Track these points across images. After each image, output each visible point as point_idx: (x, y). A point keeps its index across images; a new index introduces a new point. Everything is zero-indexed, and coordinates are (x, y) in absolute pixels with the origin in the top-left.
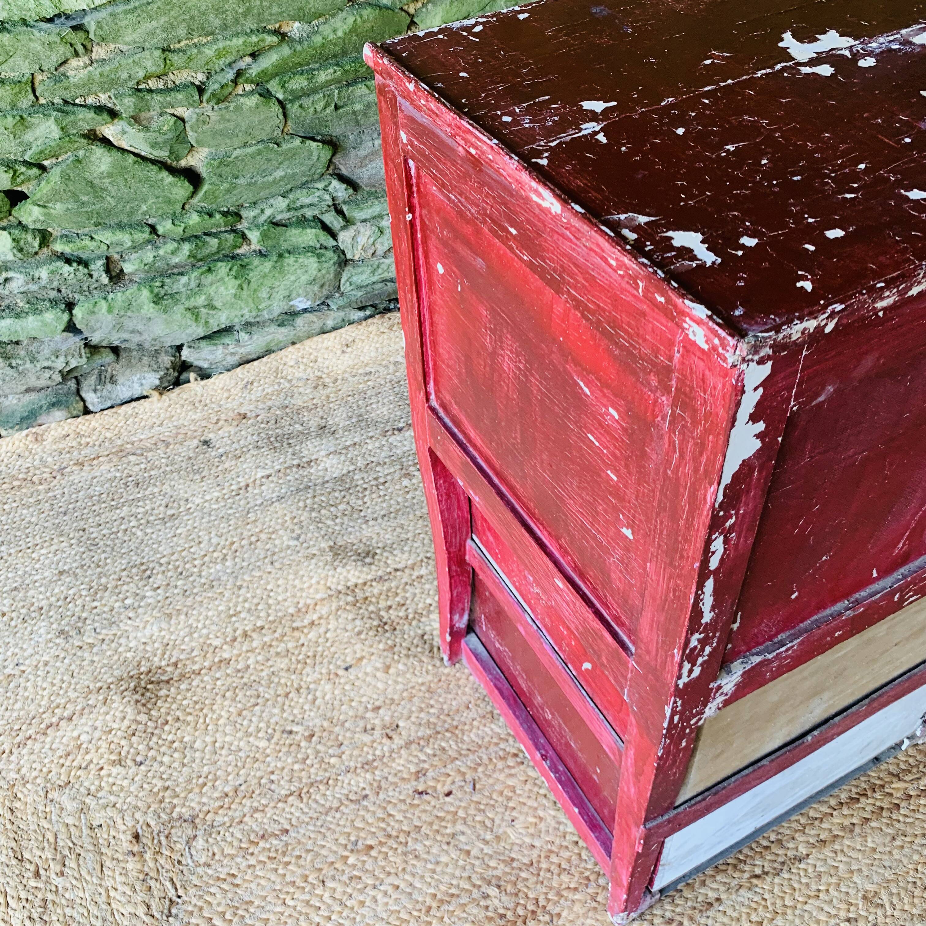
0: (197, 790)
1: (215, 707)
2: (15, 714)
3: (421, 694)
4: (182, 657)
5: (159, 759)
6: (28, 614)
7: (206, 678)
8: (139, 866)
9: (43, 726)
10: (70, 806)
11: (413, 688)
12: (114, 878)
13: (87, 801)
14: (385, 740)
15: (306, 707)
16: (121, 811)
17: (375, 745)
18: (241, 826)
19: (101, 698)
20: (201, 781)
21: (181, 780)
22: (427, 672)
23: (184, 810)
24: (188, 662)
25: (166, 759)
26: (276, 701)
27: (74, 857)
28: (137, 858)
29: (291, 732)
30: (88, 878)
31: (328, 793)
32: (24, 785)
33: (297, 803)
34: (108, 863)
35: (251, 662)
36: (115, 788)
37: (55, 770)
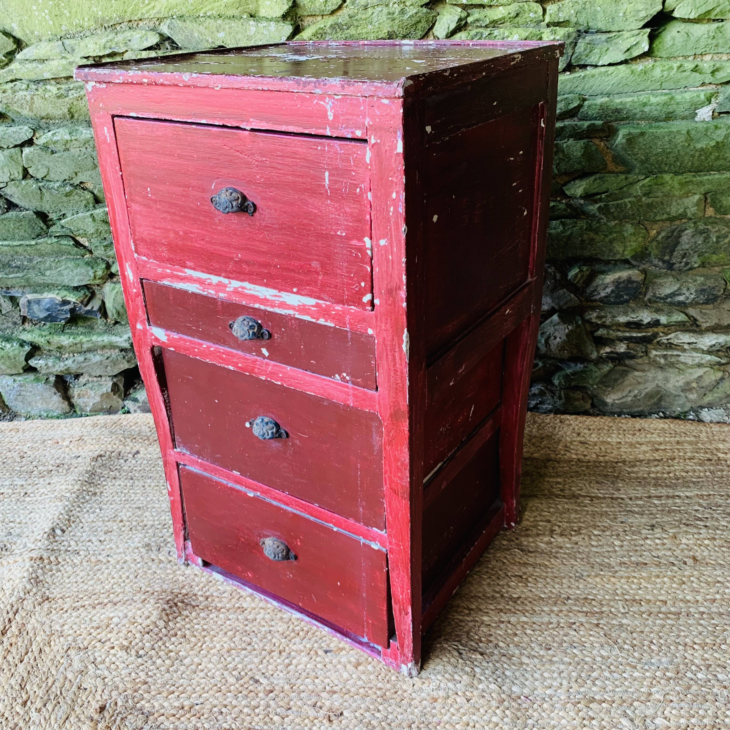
0: (165, 694)
1: (215, 639)
2: (86, 587)
3: (374, 697)
4: (215, 594)
5: (154, 659)
6: (136, 527)
7: (221, 616)
9: (96, 602)
10: (77, 665)
11: (371, 688)
13: (90, 667)
14: (325, 721)
15: (279, 667)
16: (105, 685)
17: (315, 721)
19: (143, 598)
20: (172, 688)
21: (159, 681)
22: (388, 681)
23: (147, 705)
25: (159, 661)
26: (260, 654)
27: (54, 702)
28: (92, 724)
29: (257, 681)
30: (53, 723)
32: (59, 637)
34: (72, 719)
35: (259, 617)
36: (113, 666)
37: (84, 635)
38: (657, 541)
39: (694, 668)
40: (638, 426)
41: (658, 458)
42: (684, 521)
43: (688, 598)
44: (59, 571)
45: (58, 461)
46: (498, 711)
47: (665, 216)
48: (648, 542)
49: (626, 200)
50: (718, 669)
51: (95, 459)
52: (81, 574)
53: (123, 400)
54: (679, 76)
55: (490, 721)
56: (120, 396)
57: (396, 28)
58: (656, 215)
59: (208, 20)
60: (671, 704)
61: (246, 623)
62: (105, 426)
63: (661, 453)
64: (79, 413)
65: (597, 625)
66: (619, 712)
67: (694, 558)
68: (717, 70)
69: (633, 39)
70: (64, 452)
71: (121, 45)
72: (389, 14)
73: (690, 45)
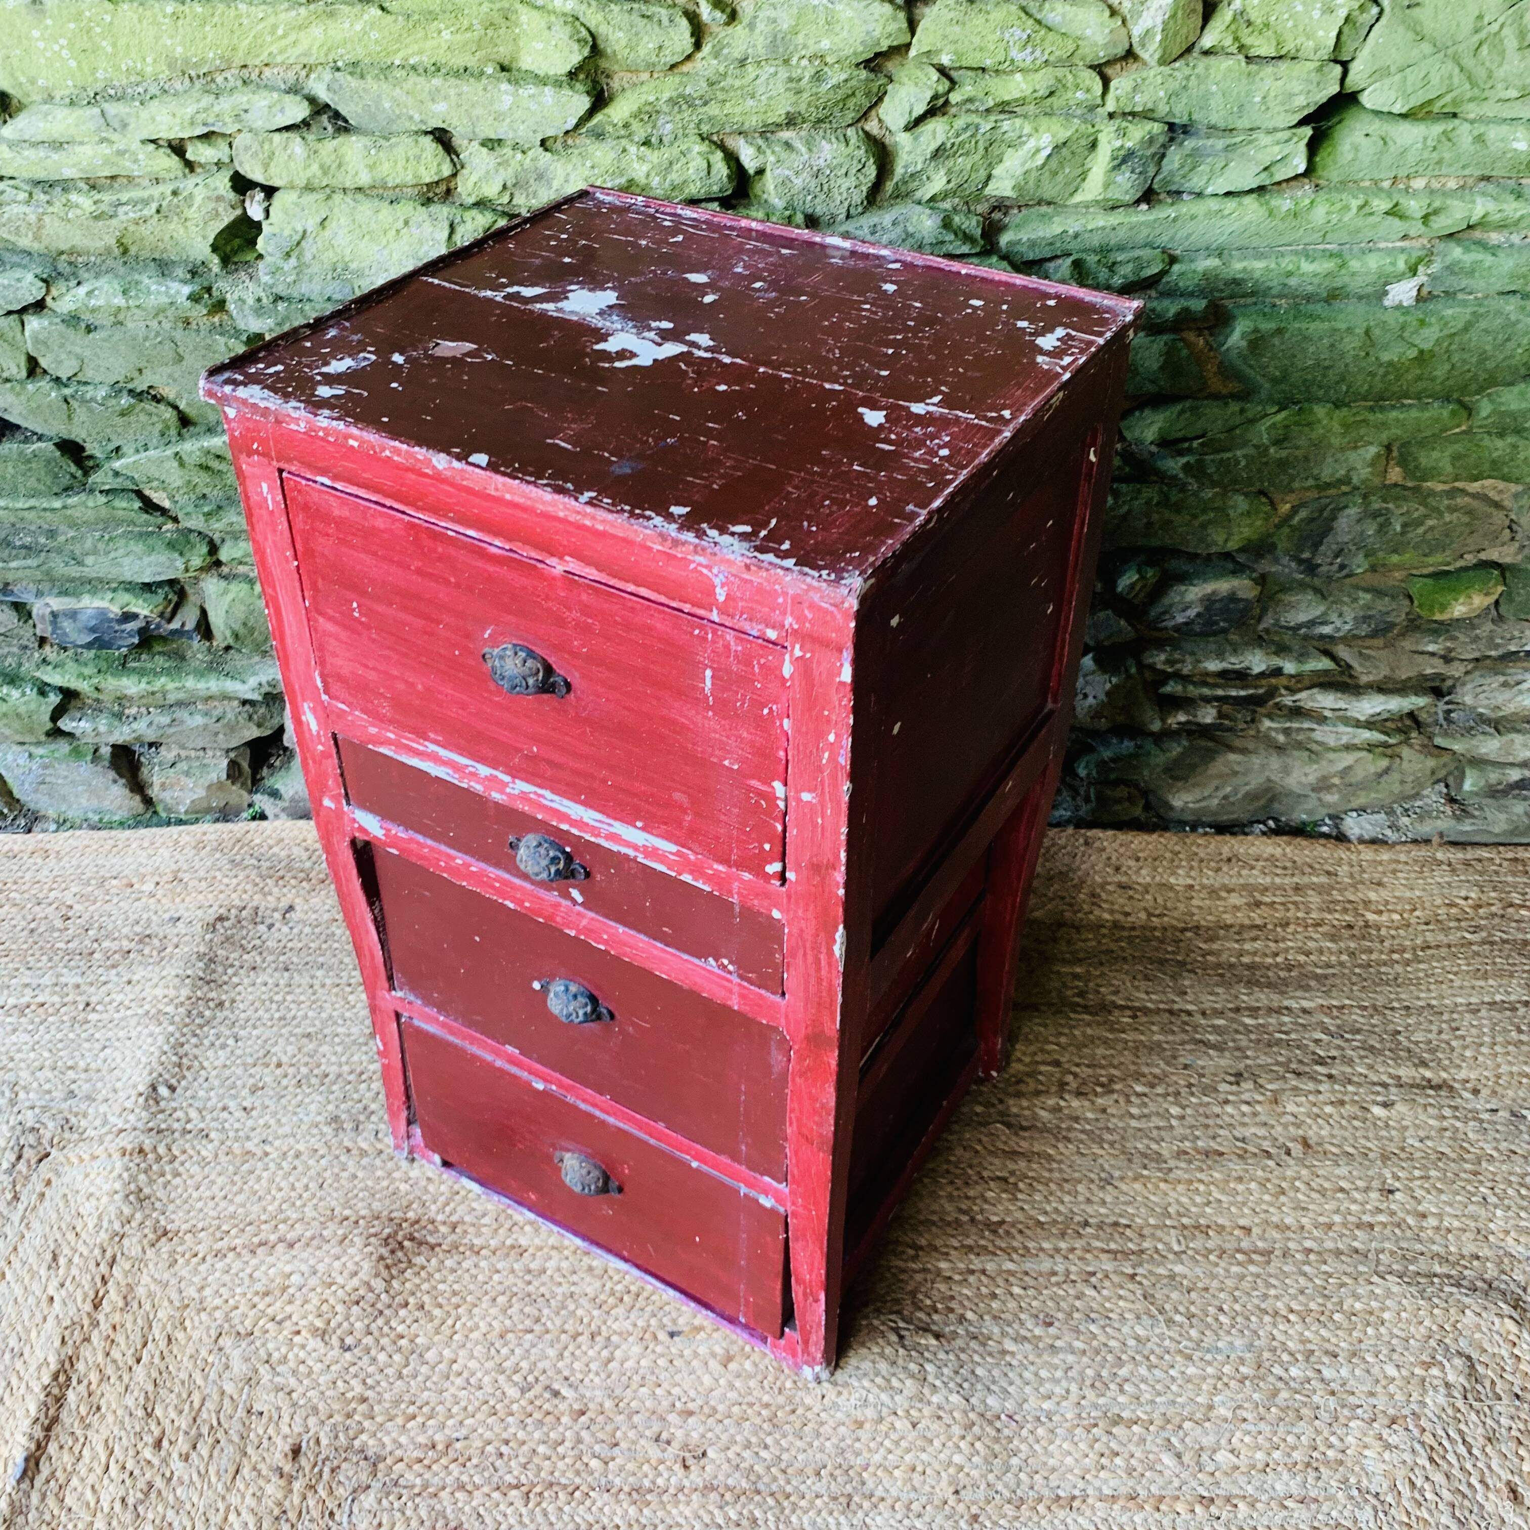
0: (400, 1421)
1: (476, 1311)
2: (232, 1209)
3: (758, 1421)
4: (467, 1219)
5: (373, 1352)
6: (307, 1077)
7: (483, 1264)
8: (280, 1496)
9: (256, 1240)
10: (239, 1368)
11: (751, 1405)
12: (243, 1497)
13: (262, 1371)
14: (678, 1467)
15: (594, 1366)
16: (294, 1405)
17: (661, 1468)
18: (433, 1502)
19: (340, 1232)
20: (412, 1409)
21: (387, 1396)
22: (780, 1391)
23: (371, 1442)
24: (471, 1230)
25: (382, 1357)
26: (558, 1339)
27: (210, 1441)
28: (282, 1482)
29: (556, 1394)
30: (214, 1480)
31: (567, 1508)
32: (199, 1311)
33: (519, 1504)
34: (246, 1471)
35: (551, 1265)
36: (302, 1368)
37: (243, 1308)
38: (1245, 1108)
39: (1285, 1357)
40: (1226, 851)
41: (1259, 922)
42: (1294, 1066)
43: (1288, 1221)
44: (177, 1174)
45: (138, 929)
46: (962, 1444)
47: (1311, 482)
48: (1229, 1109)
49: (1239, 453)
50: (1326, 1360)
51: (212, 927)
52: (220, 1181)
53: (251, 792)
54: (1360, 222)
55: (950, 1463)
56: (243, 785)
57: (802, 108)
58: (1292, 479)
59: (413, 78)
60: (1244, 1426)
61: (528, 1277)
62: (219, 848)
63: (1264, 911)
64: (164, 815)
65: (1133, 1277)
66: (1159, 1441)
67: (1306, 1144)
68: (1436, 212)
69: (1277, 148)
70: (146, 908)
71: (228, 120)
72: (790, 80)
73: (1387, 160)
